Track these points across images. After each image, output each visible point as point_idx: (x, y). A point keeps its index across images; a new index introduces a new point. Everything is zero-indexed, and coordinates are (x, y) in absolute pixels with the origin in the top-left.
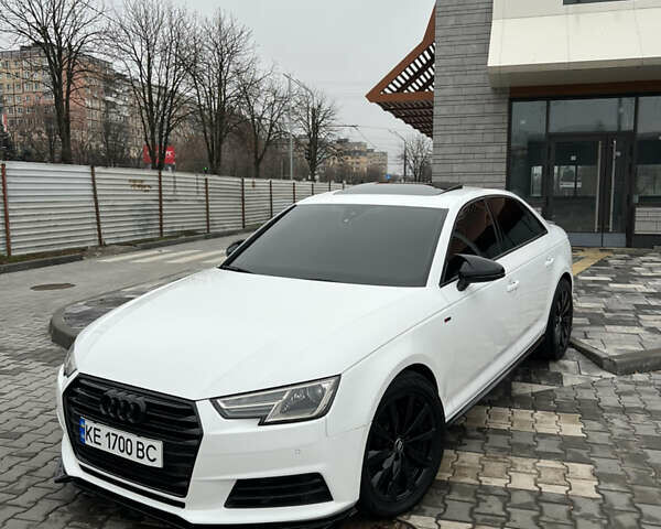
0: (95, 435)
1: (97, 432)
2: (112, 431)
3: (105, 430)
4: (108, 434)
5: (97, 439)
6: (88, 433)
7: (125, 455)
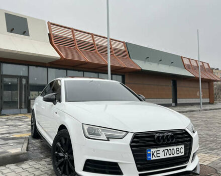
0: (157, 154)
1: (158, 152)
2: (165, 148)
3: (161, 149)
4: (164, 151)
5: (158, 155)
6: (153, 154)
7: (172, 156)
